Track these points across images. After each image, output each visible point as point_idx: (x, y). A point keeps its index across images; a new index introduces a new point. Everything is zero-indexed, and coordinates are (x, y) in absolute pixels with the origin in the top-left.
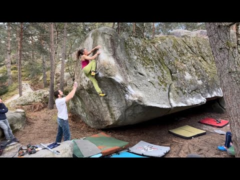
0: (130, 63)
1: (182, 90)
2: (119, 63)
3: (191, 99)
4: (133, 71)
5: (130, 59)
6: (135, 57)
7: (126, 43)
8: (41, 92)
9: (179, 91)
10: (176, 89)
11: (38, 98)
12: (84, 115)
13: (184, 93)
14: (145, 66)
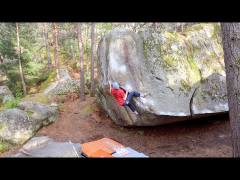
0: (147, 67)
1: (210, 94)
2: (131, 71)
3: (221, 105)
4: (148, 76)
5: (147, 62)
6: (154, 60)
7: (144, 43)
8: (75, 83)
9: (207, 96)
10: (203, 94)
11: (72, 88)
12: (109, 111)
13: (213, 98)
14: (165, 69)
